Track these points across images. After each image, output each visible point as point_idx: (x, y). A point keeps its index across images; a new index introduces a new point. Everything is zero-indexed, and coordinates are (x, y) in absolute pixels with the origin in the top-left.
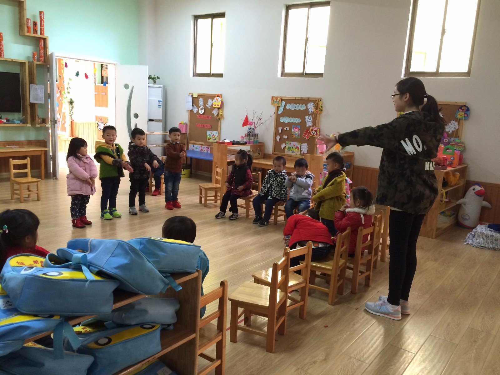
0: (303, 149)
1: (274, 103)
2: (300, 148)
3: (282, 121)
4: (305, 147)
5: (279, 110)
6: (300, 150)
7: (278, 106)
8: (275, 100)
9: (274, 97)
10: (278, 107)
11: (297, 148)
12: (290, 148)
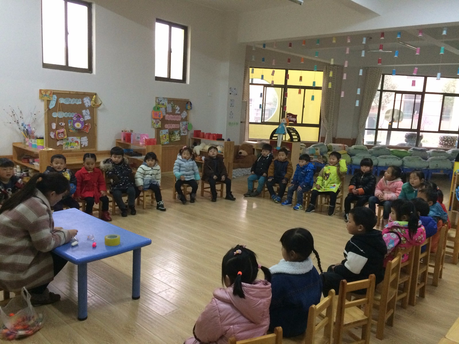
0: (83, 143)
1: (43, 97)
2: (79, 142)
3: (55, 116)
4: (85, 140)
5: (50, 104)
6: (79, 144)
7: (48, 100)
8: (44, 94)
9: (42, 90)
10: (49, 102)
11: (77, 142)
12: (68, 143)
